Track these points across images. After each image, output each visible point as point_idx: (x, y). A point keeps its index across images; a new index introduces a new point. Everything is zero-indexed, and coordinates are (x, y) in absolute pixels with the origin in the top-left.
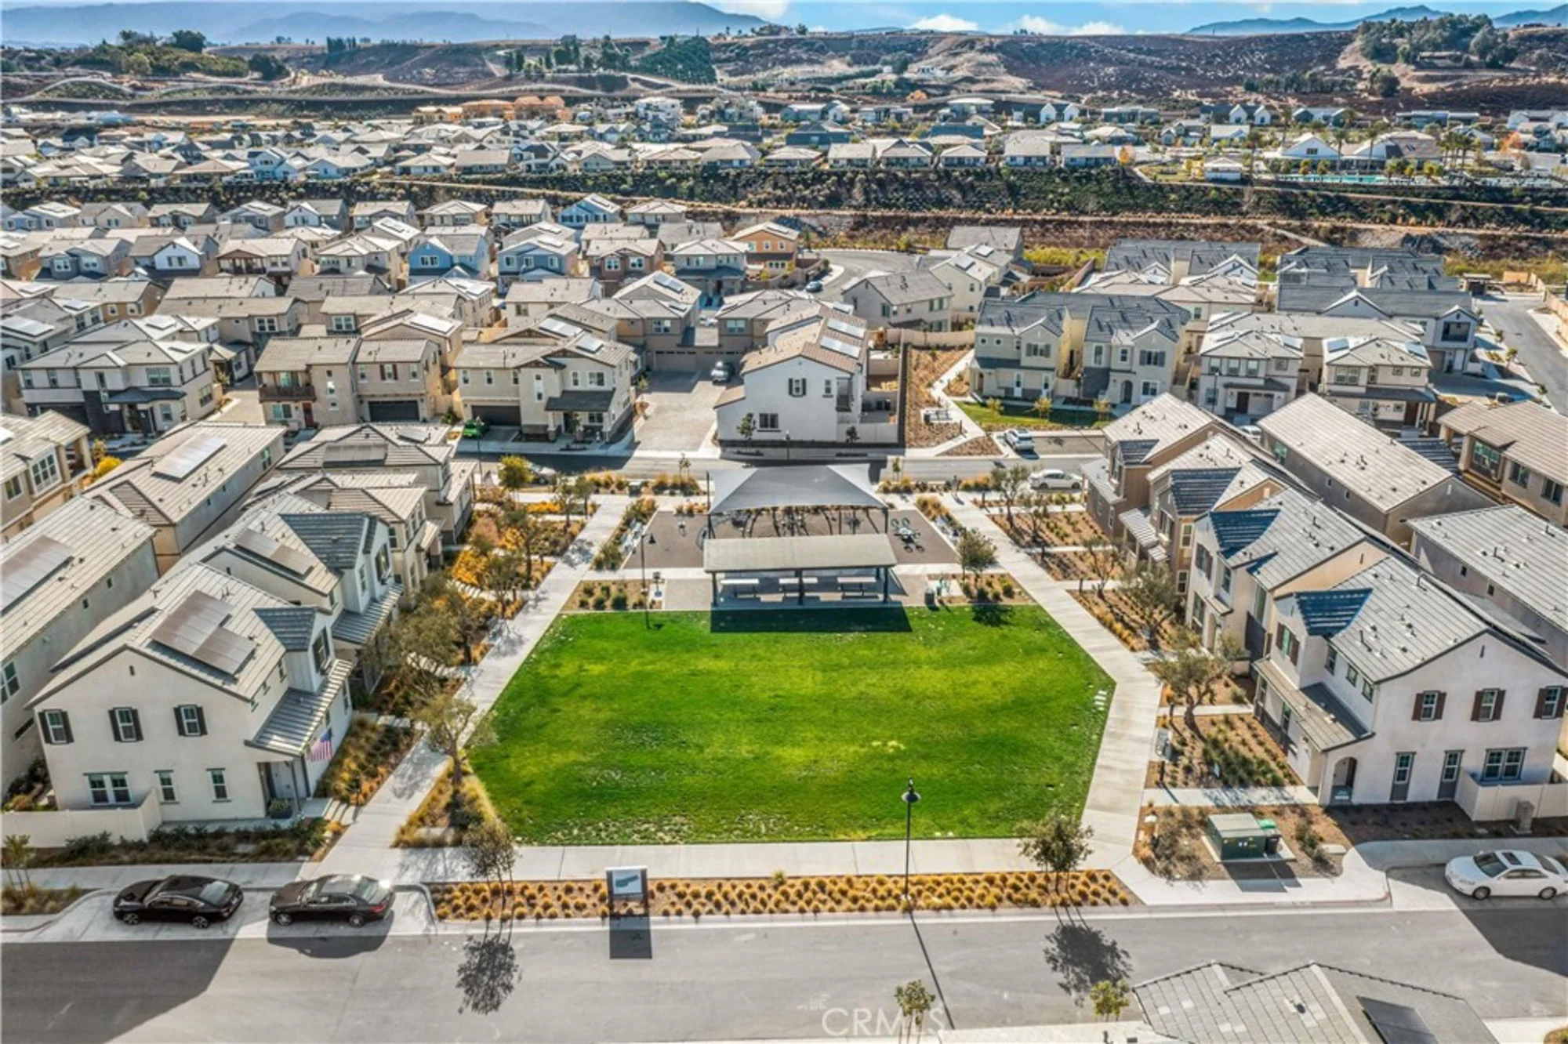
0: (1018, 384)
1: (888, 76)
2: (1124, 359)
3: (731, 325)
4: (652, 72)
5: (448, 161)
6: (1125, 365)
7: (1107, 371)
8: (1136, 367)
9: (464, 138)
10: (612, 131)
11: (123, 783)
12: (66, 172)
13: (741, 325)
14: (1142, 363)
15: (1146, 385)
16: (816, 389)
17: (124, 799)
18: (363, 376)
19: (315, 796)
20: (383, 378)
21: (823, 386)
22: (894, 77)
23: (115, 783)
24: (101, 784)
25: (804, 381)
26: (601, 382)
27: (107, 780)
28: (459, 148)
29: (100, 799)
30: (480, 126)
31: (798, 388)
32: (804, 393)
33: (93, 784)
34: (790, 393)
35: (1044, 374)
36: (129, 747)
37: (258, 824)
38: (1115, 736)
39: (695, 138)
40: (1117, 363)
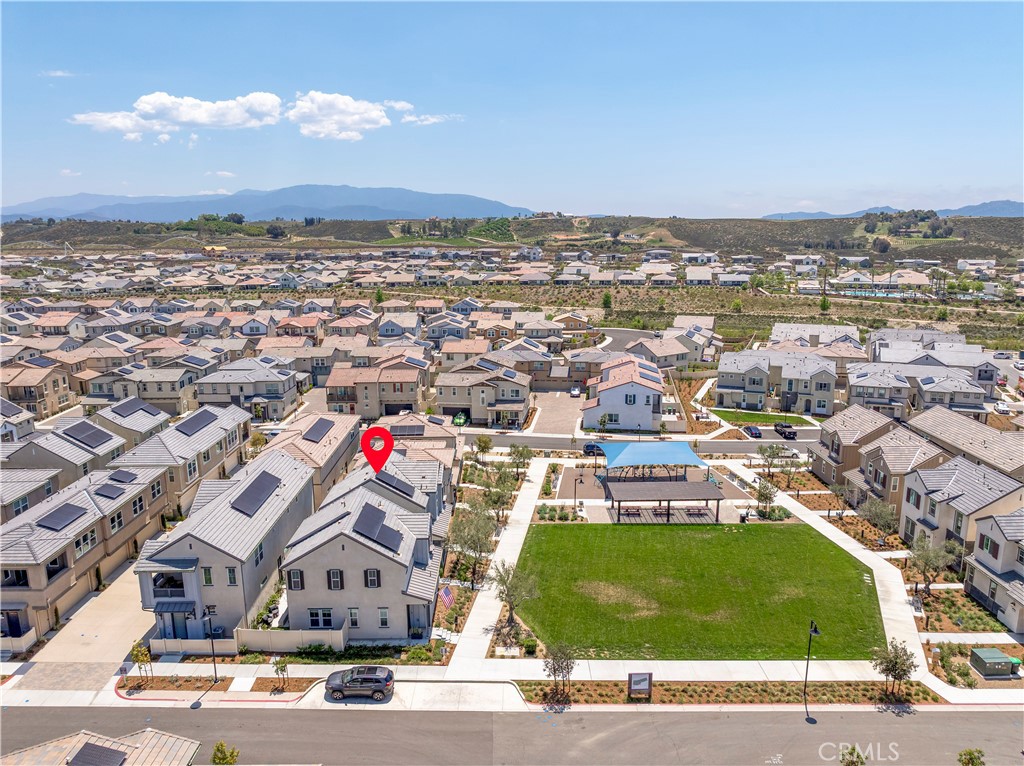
0: (744, 401)
1: (609, 238)
2: (806, 387)
3: (577, 365)
4: (480, 235)
5: (382, 280)
6: (807, 391)
7: (796, 394)
8: (813, 391)
9: (388, 268)
10: (466, 265)
11: (329, 615)
12: (179, 284)
13: (584, 365)
14: (817, 390)
15: (819, 402)
16: (641, 401)
17: (328, 624)
18: (383, 390)
20: (395, 391)
21: (645, 399)
22: (612, 239)
23: (324, 615)
24: (317, 615)
25: (634, 396)
26: (517, 395)
27: (320, 613)
28: (385, 273)
29: (315, 624)
30: (395, 261)
31: (630, 400)
32: (634, 403)
33: (312, 615)
34: (626, 402)
35: (759, 395)
36: (336, 594)
38: (886, 600)
39: (511, 269)
40: (801, 388)
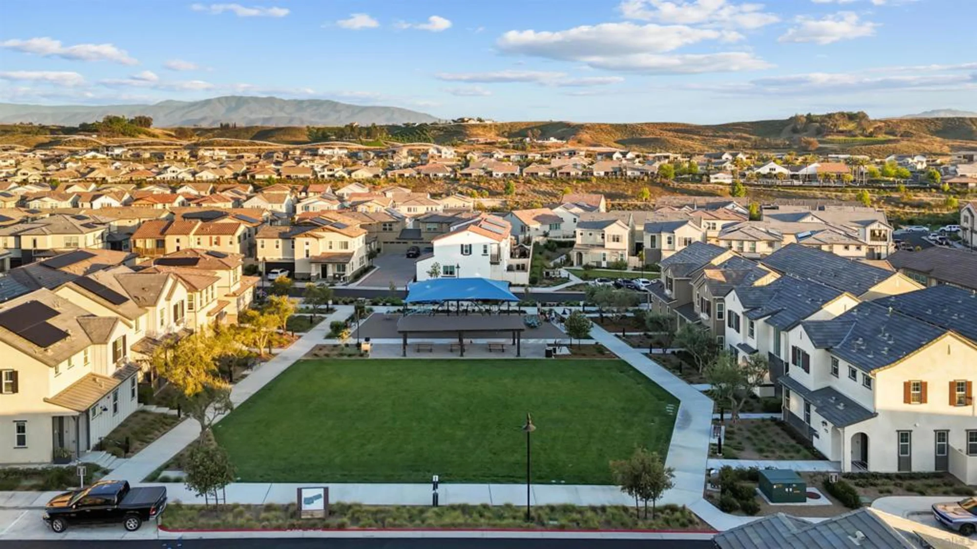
0: (604, 259)
2: (670, 243)
3: (429, 226)
6: (671, 247)
7: (660, 251)
8: (677, 247)
13: (435, 226)
16: (477, 251)
18: (199, 243)
19: (93, 450)
20: (211, 244)
21: (482, 249)
25: (470, 245)
26: (346, 247)
31: (466, 250)
32: (471, 253)
34: (462, 253)
35: (620, 253)
37: (44, 466)
39: (418, 165)
40: (664, 244)
